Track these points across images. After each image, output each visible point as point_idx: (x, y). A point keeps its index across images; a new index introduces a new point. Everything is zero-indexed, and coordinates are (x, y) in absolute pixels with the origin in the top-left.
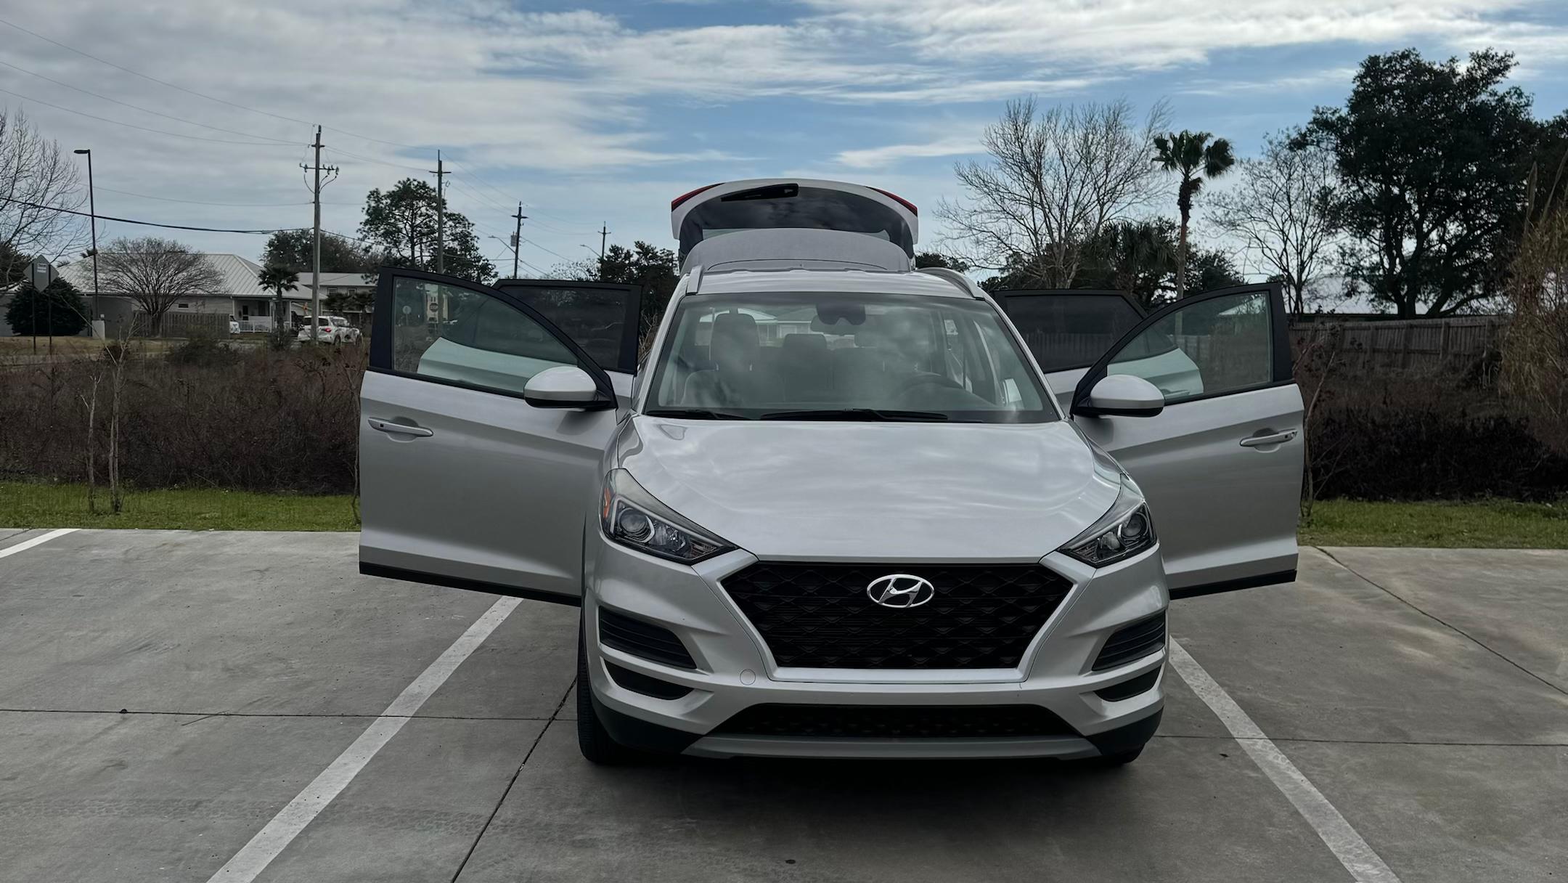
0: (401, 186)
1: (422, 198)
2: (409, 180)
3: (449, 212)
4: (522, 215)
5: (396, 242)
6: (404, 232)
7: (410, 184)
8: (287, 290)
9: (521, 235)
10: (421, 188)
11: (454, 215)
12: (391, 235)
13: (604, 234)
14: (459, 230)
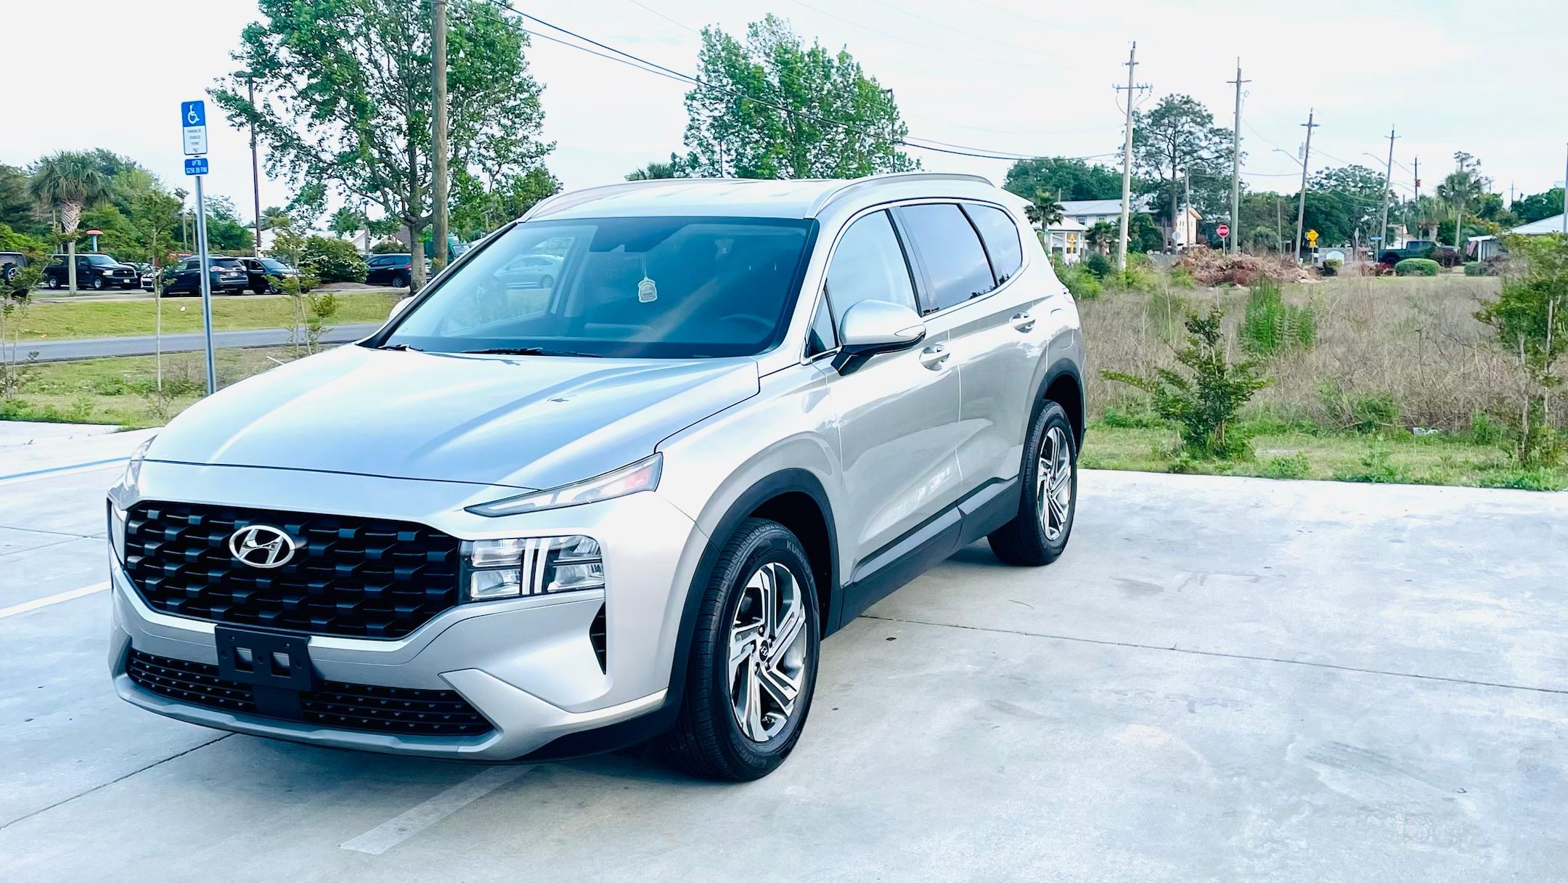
0: (1164, 105)
1: (1186, 113)
2: (1172, 96)
3: (1216, 128)
4: (1314, 122)
5: (1157, 164)
6: (1167, 153)
7: (1173, 100)
8: (1050, 224)
9: (1310, 145)
10: (1186, 103)
11: (1221, 130)
12: (1153, 157)
13: (1392, 138)
14: (1224, 146)
